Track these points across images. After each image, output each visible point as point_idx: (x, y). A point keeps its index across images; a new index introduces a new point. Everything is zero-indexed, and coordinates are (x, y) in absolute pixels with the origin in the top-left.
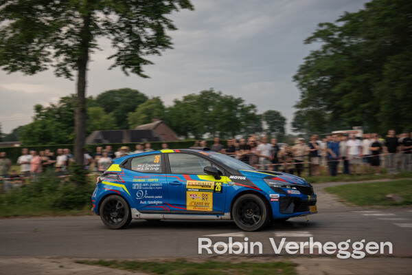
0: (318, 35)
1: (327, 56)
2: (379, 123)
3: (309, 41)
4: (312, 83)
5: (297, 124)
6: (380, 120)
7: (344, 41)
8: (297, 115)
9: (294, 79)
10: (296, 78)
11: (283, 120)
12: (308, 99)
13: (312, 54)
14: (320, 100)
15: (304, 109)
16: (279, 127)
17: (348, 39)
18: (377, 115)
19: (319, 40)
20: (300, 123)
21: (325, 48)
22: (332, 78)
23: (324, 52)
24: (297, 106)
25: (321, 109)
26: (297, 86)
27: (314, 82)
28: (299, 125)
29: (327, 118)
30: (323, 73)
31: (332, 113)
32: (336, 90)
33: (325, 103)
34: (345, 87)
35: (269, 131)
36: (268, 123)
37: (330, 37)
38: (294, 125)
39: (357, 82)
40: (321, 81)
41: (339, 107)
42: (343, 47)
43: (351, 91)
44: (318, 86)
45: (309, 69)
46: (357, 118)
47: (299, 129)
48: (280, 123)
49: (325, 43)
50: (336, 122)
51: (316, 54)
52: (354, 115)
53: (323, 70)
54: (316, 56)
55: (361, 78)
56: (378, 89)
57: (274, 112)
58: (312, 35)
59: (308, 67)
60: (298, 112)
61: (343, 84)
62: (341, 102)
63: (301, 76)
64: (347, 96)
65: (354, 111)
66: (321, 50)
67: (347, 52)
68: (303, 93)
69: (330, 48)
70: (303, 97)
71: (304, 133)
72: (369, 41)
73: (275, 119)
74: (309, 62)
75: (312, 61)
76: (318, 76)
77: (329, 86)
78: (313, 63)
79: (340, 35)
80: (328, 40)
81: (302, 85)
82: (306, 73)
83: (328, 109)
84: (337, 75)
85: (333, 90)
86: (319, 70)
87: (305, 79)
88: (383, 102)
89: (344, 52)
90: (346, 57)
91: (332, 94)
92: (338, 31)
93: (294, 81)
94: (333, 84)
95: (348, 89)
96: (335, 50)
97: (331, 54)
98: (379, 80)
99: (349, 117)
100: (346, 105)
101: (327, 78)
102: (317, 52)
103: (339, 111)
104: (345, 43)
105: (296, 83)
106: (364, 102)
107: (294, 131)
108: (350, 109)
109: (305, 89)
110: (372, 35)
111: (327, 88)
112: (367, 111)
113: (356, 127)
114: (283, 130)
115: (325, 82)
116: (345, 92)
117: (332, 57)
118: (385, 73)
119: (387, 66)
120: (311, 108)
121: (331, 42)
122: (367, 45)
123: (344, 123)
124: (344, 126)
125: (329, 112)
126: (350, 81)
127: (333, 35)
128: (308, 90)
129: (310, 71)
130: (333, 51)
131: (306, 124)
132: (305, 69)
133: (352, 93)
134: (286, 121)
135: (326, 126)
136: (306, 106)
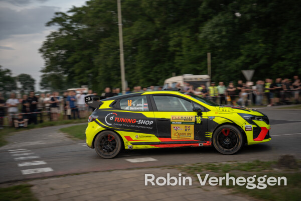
0: (56, 20)
1: (63, 36)
2: (99, 83)
3: (49, 24)
4: (53, 55)
5: (44, 84)
6: (99, 81)
7: (74, 26)
8: (43, 77)
9: (39, 51)
10: (41, 51)
11: (33, 81)
12: (50, 66)
13: (52, 34)
14: (59, 67)
15: (48, 73)
16: (30, 86)
17: (76, 25)
18: (97, 78)
19: (56, 24)
20: (45, 83)
21: (61, 30)
22: (67, 52)
23: (60, 33)
24: (43, 71)
25: (60, 74)
26: (42, 56)
27: (54, 54)
28: (45, 85)
29: (64, 80)
30: (61, 48)
31: (68, 76)
32: (69, 60)
33: (63, 69)
34: (76, 58)
35: (22, 89)
36: (22, 83)
37: (64, 22)
38: (41, 84)
39: (83, 55)
40: (59, 54)
41: (73, 72)
42: (73, 31)
43: (80, 61)
44: (58, 57)
45: (50, 45)
46: (85, 80)
47: (45, 87)
48: (30, 83)
49: (61, 27)
50: (71, 83)
51: (54, 34)
52: (82, 78)
53: (60, 45)
54: (55, 36)
55: (86, 52)
56: (97, 60)
57: (26, 75)
58: (51, 20)
59: (50, 43)
60: (44, 75)
61: (74, 56)
62: (73, 68)
63: (45, 50)
64: (77, 64)
65: (82, 75)
66: (59, 32)
67: (76, 34)
68: (47, 61)
69: (65, 31)
70: (47, 64)
71: (49, 91)
72: (90, 27)
73: (27, 80)
74: (49, 39)
75: (52, 39)
76: (57, 50)
77: (65, 57)
78: (53, 40)
79: (71, 22)
80: (62, 25)
81: (45, 56)
82: (48, 48)
83: (65, 73)
84: (70, 49)
85: (68, 60)
86: (57, 46)
87: (48, 52)
88: (100, 69)
89: (74, 33)
90: (75, 37)
91: (67, 63)
92: (69, 19)
93: (40, 53)
94: (67, 55)
95: (78, 60)
96: (68, 32)
97: (65, 34)
98: (97, 55)
99: (79, 79)
100: (77, 71)
101: (63, 52)
102: (55, 33)
103: (72, 75)
104: (74, 28)
105: (41, 54)
106: (89, 69)
107: (42, 89)
108: (79, 74)
109: (48, 59)
110: (91, 23)
111: (64, 59)
112: (91, 75)
113: (84, 86)
114: (33, 88)
115: (62, 54)
116: (75, 62)
117: (66, 37)
118: (101, 50)
119: (101, 45)
120: (53, 72)
121: (66, 26)
122: (88, 30)
123: (76, 83)
124: (76, 85)
125: (66, 76)
126: (79, 55)
127: (65, 21)
128: (51, 59)
129: (51, 46)
130: (67, 33)
131: (50, 83)
132: (48, 45)
133: (80, 63)
134: (35, 82)
135: (64, 85)
136: (49, 71)
